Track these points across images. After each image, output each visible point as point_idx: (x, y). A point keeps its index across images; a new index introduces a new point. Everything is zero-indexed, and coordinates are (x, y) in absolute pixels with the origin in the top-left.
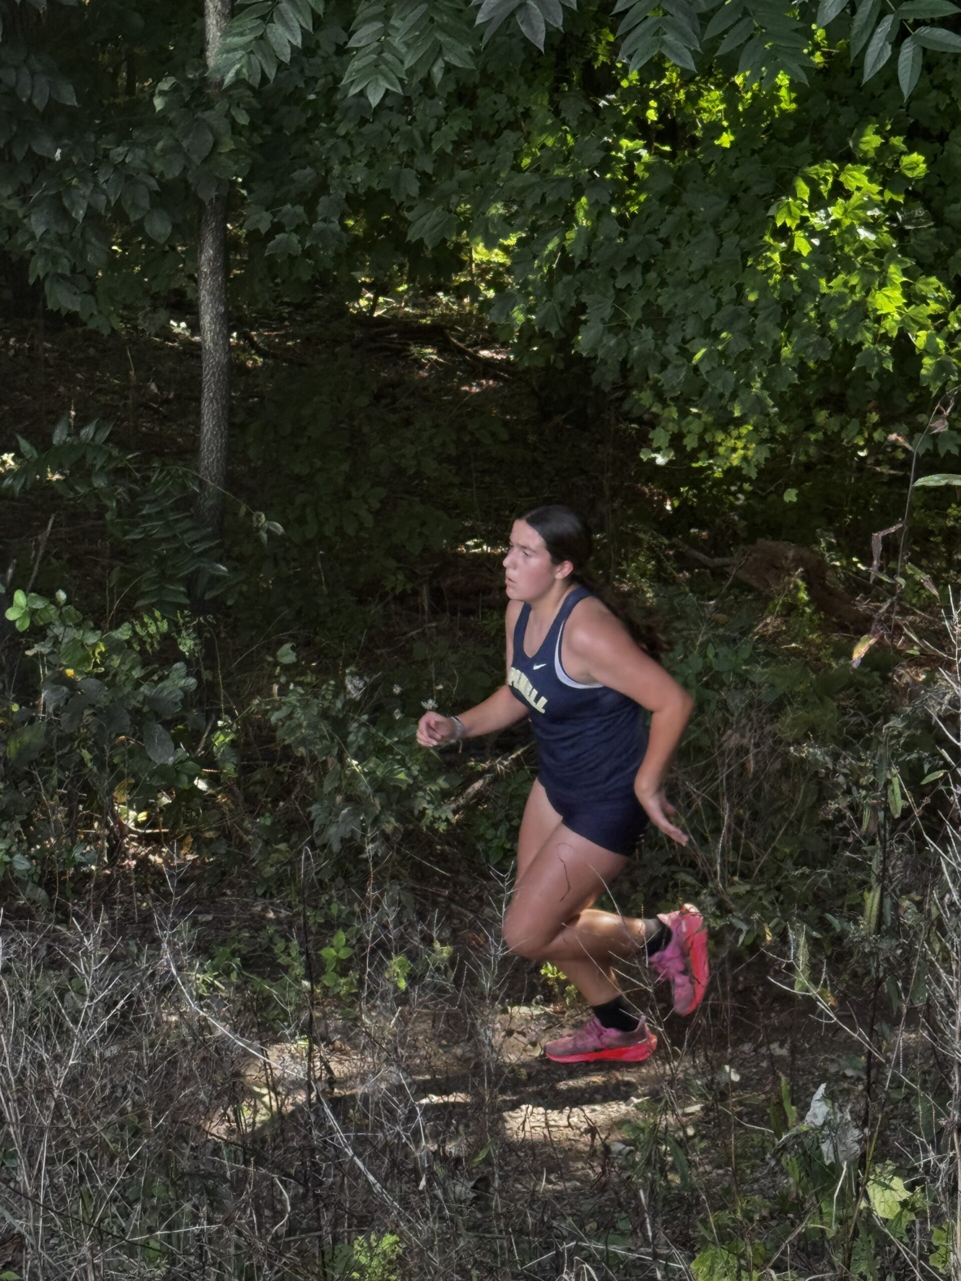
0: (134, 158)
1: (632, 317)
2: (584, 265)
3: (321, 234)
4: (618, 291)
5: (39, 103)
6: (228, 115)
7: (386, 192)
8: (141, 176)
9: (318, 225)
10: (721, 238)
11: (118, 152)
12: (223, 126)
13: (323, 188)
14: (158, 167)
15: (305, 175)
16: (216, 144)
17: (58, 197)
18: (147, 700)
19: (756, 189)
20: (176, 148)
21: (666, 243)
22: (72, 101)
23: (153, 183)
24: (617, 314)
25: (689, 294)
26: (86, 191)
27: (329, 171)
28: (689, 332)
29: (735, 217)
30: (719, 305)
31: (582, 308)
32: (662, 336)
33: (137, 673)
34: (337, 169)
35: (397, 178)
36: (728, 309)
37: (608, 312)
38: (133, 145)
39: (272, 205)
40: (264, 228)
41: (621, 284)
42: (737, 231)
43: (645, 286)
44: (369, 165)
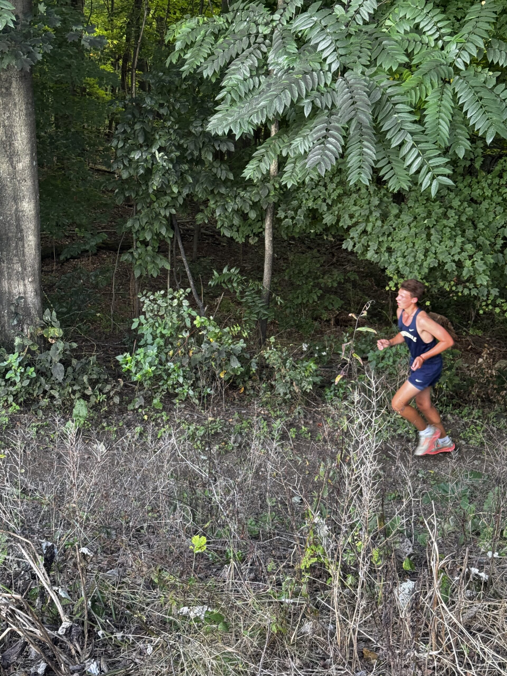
0: (247, 195)
1: (383, 249)
2: (370, 234)
3: (298, 220)
4: (379, 242)
5: (223, 178)
6: (273, 185)
7: (317, 209)
8: (248, 201)
9: (297, 217)
10: (410, 229)
11: (242, 193)
12: (272, 188)
13: (300, 207)
14: (253, 198)
15: (295, 203)
16: (269, 192)
17: (224, 205)
18: (232, 349)
19: (422, 215)
20: (258, 193)
21: (395, 229)
22: (232, 178)
23: (251, 203)
24: (378, 248)
25: (399, 244)
26: (232, 204)
27: (302, 202)
28: (398, 255)
29: (415, 223)
30: (407, 248)
31: (369, 246)
32: (390, 255)
33: (230, 341)
34: (304, 201)
35: (321, 205)
36: (410, 249)
37: (376, 248)
38: (247, 192)
39: (285, 211)
40: (282, 217)
41: (381, 240)
42: (415, 227)
43: (387, 241)
44: (314, 201)
